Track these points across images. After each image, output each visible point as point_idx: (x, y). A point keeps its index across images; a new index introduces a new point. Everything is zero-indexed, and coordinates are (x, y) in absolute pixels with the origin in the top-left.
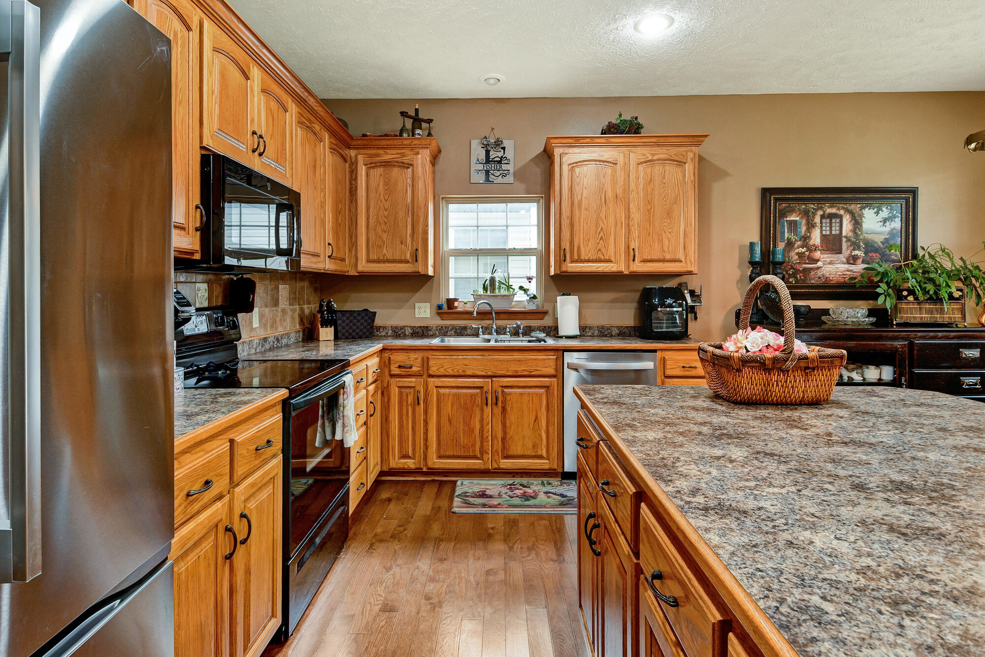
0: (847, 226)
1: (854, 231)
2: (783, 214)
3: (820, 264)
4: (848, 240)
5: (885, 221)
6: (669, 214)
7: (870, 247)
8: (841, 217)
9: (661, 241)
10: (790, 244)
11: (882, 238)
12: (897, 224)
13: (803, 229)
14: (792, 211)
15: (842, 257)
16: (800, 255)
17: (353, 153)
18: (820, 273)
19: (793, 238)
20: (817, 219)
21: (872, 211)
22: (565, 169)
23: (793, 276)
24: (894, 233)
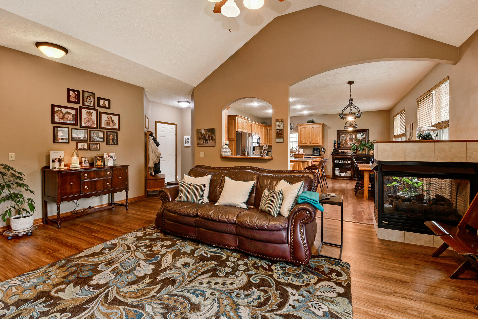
0: (354, 137)
1: (355, 138)
2: (341, 135)
3: (348, 144)
4: (354, 139)
5: (362, 136)
6: (316, 136)
7: (358, 140)
8: (353, 135)
9: (315, 140)
11: (361, 139)
12: (364, 136)
13: (345, 137)
14: (343, 134)
15: (352, 142)
16: (345, 142)
17: (268, 128)
18: (348, 145)
19: (343, 139)
20: (348, 136)
21: (359, 134)
22: (300, 129)
23: (343, 146)
24: (363, 138)
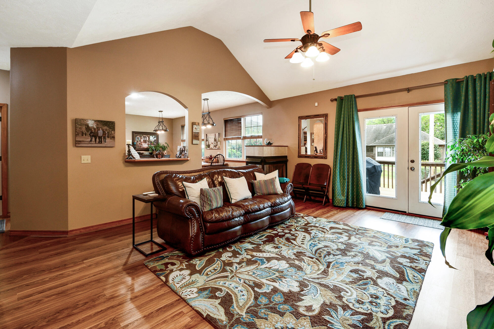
0: (147, 139)
2: (136, 136)
4: (148, 141)
5: (154, 138)
7: (151, 142)
8: (146, 137)
10: (137, 141)
11: (153, 141)
12: (155, 139)
13: (140, 139)
14: (138, 136)
15: (147, 144)
16: (139, 143)
18: (143, 146)
20: (142, 137)
21: (151, 136)
23: (138, 147)
24: (155, 140)
